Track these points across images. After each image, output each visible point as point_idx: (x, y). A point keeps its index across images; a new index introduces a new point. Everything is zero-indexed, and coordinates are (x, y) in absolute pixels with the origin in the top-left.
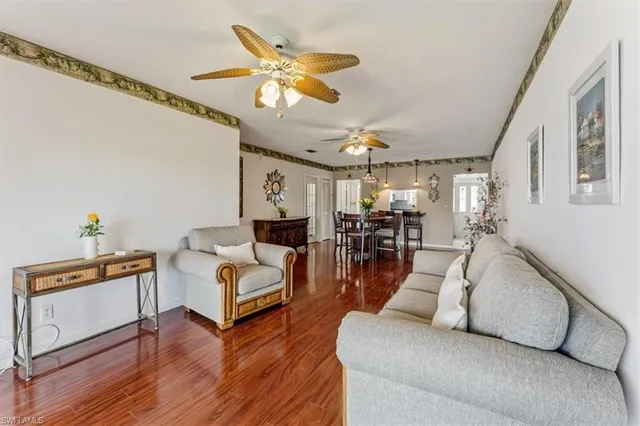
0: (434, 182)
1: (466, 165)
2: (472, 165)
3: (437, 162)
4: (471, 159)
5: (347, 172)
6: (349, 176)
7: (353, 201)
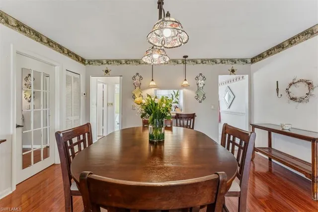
0: (201, 82)
1: (230, 66)
2: (235, 67)
3: (203, 61)
4: (233, 61)
5: (105, 67)
6: (107, 71)
7: (110, 102)
